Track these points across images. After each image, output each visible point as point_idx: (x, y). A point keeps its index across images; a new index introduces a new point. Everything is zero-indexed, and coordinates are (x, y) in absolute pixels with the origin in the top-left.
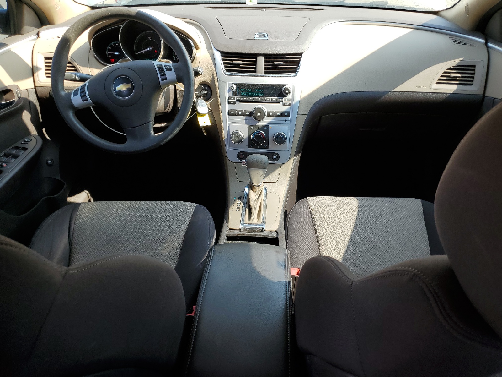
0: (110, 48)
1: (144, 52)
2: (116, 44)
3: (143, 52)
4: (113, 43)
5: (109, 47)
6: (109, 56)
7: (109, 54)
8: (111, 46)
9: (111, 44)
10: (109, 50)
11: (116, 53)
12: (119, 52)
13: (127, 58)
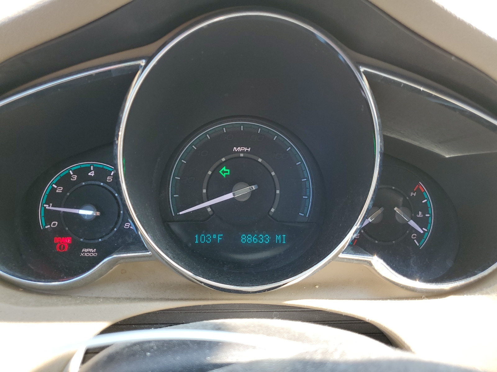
0: (59, 190)
1: (210, 206)
2: (88, 170)
3: (205, 208)
4: (76, 166)
5: (52, 184)
6: (48, 222)
7: (50, 216)
8: (65, 181)
9: (63, 172)
10: (53, 198)
11: (82, 212)
12: (97, 208)
13: (146, 250)
